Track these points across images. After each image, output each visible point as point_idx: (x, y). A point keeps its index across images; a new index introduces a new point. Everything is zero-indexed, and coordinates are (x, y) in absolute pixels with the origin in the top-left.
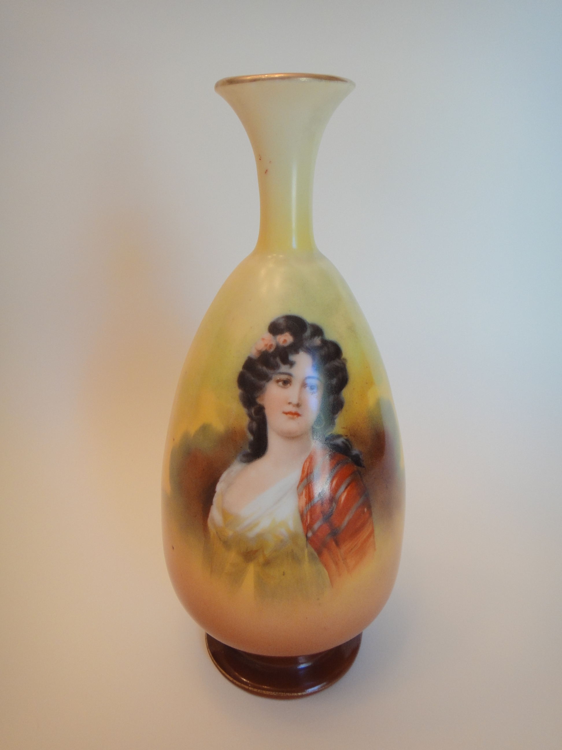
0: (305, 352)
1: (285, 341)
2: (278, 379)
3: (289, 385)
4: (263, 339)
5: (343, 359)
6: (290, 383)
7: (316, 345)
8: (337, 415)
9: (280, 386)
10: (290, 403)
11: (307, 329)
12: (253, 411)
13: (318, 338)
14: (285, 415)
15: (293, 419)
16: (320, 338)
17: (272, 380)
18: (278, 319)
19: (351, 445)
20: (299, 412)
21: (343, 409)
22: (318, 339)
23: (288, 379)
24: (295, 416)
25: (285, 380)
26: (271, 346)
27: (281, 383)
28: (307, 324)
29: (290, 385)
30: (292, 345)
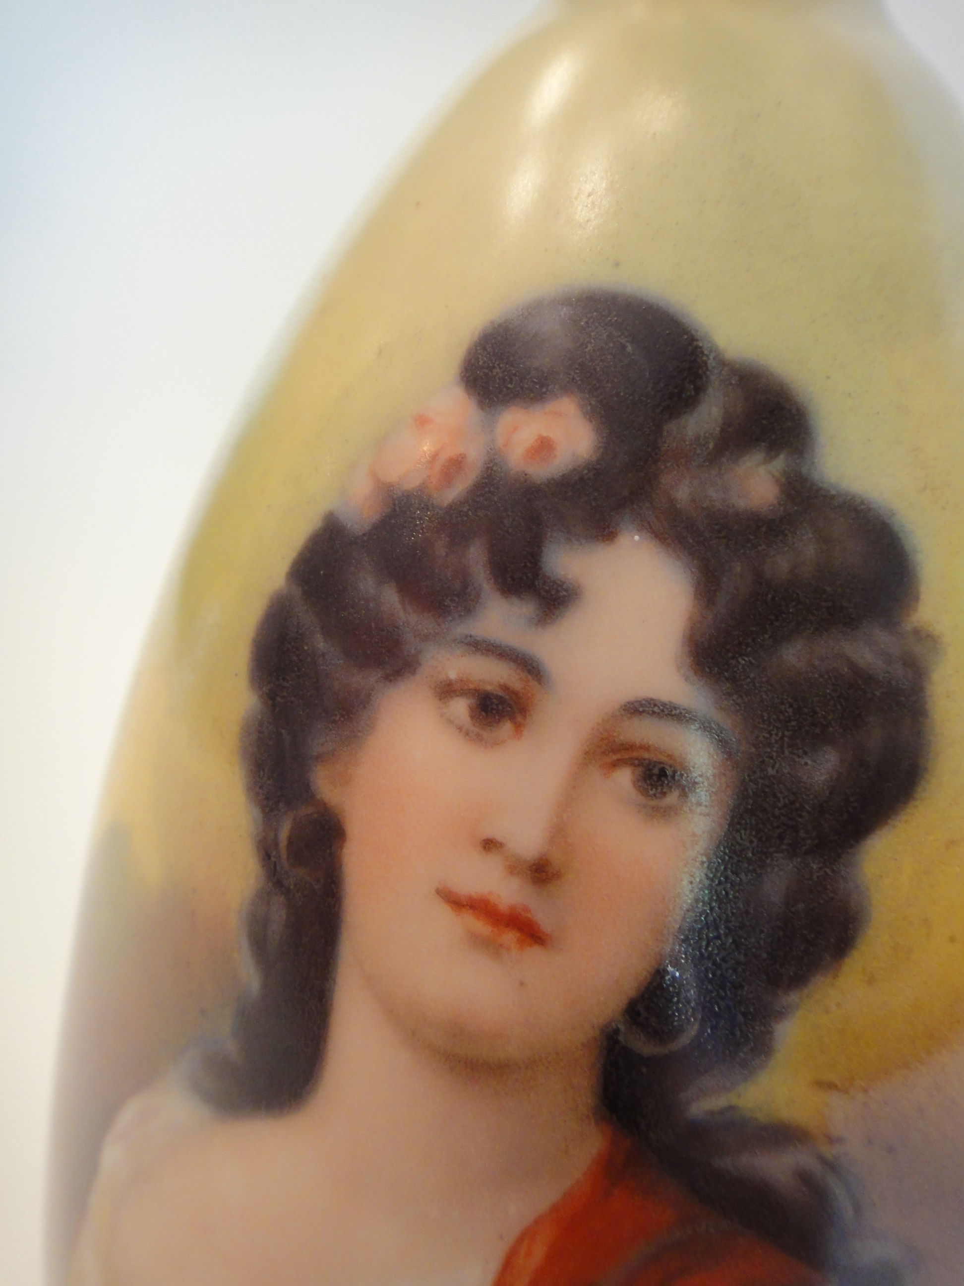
0: (659, 536)
1: (544, 447)
2: (453, 675)
3: (507, 727)
4: (422, 421)
5: (917, 632)
6: (519, 719)
7: (742, 504)
8: (793, 997)
9: (450, 721)
10: (489, 845)
11: (699, 390)
12: (284, 833)
13: (770, 458)
14: (444, 914)
15: (492, 948)
16: (780, 463)
17: (414, 673)
18: (534, 309)
19: (858, 1208)
20: (543, 917)
21: (848, 961)
22: (762, 470)
23: (515, 693)
24: (510, 937)
25: (489, 688)
26: (457, 464)
27: (460, 707)
28: (711, 363)
29: (518, 728)
30: (581, 479)
